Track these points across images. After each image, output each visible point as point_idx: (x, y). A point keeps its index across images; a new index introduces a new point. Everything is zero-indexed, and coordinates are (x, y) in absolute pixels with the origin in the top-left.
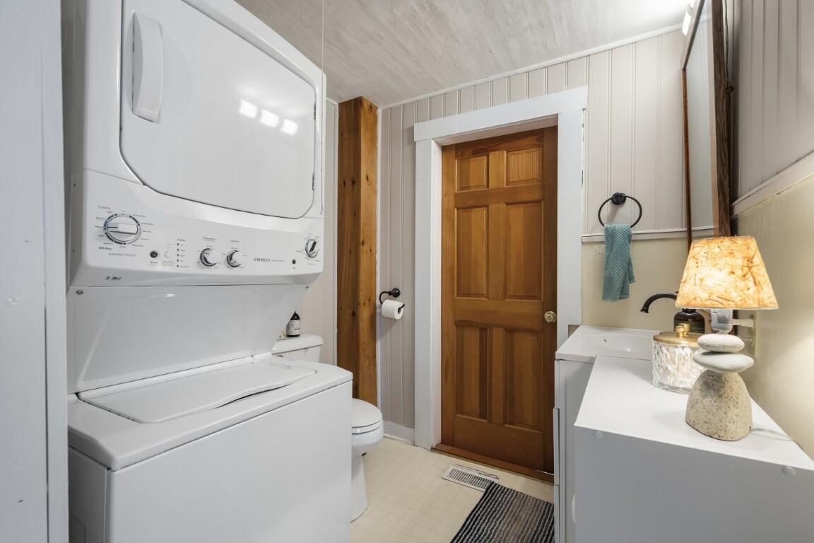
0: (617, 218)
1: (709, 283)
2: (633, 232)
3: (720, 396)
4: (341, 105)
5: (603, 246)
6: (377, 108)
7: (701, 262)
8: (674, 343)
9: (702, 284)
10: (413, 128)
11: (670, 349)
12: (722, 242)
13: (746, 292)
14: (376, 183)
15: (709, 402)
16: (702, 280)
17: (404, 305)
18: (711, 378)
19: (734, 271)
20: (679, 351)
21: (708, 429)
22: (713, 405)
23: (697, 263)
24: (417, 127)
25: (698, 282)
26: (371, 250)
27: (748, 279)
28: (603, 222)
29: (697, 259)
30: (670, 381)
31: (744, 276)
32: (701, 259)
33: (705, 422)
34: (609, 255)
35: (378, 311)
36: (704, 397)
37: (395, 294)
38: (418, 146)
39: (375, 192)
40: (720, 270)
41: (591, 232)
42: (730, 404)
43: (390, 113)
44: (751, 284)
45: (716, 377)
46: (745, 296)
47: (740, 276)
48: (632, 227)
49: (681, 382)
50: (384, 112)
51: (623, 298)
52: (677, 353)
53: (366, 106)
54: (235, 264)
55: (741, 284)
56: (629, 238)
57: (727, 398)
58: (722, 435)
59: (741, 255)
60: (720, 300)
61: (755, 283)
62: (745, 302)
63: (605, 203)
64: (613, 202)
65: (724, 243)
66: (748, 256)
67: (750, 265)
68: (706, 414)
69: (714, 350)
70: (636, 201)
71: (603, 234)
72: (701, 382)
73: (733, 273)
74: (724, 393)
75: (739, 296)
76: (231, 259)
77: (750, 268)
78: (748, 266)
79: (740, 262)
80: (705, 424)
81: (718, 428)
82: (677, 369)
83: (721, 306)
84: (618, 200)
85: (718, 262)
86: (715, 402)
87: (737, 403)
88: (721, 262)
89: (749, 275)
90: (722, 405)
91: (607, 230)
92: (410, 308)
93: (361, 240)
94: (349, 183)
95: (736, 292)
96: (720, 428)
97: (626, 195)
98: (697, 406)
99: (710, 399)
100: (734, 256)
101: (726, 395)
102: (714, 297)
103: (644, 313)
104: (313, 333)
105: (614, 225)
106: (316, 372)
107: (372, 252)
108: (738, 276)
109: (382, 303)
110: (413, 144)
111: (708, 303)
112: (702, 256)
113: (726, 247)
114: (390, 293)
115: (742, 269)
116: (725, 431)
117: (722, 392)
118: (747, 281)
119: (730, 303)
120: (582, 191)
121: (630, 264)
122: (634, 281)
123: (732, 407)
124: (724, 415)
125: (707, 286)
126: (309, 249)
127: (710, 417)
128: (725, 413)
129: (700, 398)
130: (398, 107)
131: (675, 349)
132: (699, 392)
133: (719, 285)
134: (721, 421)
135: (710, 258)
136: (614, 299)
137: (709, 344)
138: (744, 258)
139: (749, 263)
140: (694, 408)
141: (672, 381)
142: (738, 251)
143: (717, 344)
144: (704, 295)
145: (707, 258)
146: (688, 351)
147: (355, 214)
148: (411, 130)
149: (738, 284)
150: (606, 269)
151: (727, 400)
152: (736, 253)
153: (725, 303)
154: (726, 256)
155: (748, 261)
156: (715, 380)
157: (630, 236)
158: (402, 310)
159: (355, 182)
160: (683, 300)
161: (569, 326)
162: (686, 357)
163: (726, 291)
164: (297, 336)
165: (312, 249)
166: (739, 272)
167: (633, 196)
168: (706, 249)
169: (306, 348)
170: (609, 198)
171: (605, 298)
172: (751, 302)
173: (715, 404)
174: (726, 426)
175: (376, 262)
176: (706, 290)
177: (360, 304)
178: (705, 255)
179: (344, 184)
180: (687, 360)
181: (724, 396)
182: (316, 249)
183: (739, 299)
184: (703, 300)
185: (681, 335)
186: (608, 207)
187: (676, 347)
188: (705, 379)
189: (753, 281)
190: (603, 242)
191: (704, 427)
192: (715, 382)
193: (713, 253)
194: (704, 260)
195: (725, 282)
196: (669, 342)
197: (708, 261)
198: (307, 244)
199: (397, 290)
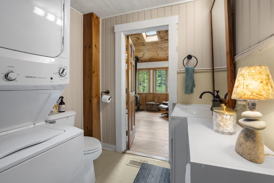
0: (189, 64)
1: (251, 87)
2: (195, 69)
3: (254, 141)
4: (84, 15)
5: (185, 74)
6: (100, 18)
7: (246, 77)
8: (223, 113)
9: (248, 88)
10: (114, 27)
11: (221, 116)
12: (256, 67)
13: (268, 91)
14: (99, 48)
15: (249, 144)
16: (247, 86)
17: (111, 97)
18: (249, 132)
19: (263, 81)
20: (225, 117)
21: (250, 158)
22: (251, 146)
23: (244, 78)
24: (116, 26)
25: (245, 87)
26: (97, 75)
27: (268, 85)
28: (185, 65)
29: (244, 76)
30: (221, 129)
31: (267, 84)
32: (246, 76)
33: (248, 154)
34: (187, 77)
35: (101, 99)
36: (246, 141)
37: (107, 93)
38: (116, 34)
39: (99, 52)
40: (256, 81)
41: (180, 69)
42: (259, 145)
43: (105, 20)
44: (270, 88)
45: (251, 132)
46: (268, 94)
47: (265, 83)
48: (194, 67)
49: (226, 130)
50: (103, 20)
51: (192, 93)
52: (224, 117)
53: (95, 17)
54: (10, 79)
55: (266, 88)
56: (193, 71)
57: (257, 142)
58: (257, 161)
59: (265, 74)
60: (257, 96)
61: (271, 87)
62: (268, 96)
63: (185, 58)
64: (188, 58)
65: (257, 68)
66: (267, 74)
67: (269, 79)
68: (248, 150)
69: (250, 119)
70: (195, 57)
71: (185, 70)
72: (244, 134)
73: (262, 82)
74: (256, 140)
75: (266, 93)
76: (7, 76)
77: (269, 80)
78: (268, 79)
79: (264, 77)
80: (248, 155)
81: (255, 158)
82: (224, 124)
83: (258, 98)
84: (189, 57)
85: (254, 77)
86: (252, 144)
87: (261, 144)
88: (256, 77)
89: (269, 83)
90: (256, 146)
91: (186, 68)
92: (113, 98)
93: (93, 71)
94: (87, 47)
95: (264, 91)
96: (256, 157)
97: (192, 55)
98: (243, 145)
99: (250, 143)
100: (262, 74)
101: (257, 140)
102: (254, 94)
103: (200, 99)
104: (72, 110)
105: (189, 66)
106: (64, 132)
107: (98, 76)
108: (264, 84)
109: (102, 96)
110: (114, 33)
111: (251, 97)
112: (246, 74)
113: (258, 70)
114: (105, 92)
115: (266, 81)
116: (259, 159)
117: (255, 139)
118: (268, 86)
119: (262, 97)
120: (177, 53)
121: (194, 81)
122: (195, 87)
123: (260, 146)
124: (257, 151)
125: (250, 89)
126: (61, 72)
127: (251, 151)
128: (258, 150)
129: (244, 142)
130: (108, 18)
131: (224, 116)
132: (243, 139)
133: (256, 88)
134: (256, 154)
135: (250, 75)
136: (189, 94)
137: (249, 116)
138: (266, 75)
139: (268, 77)
140: (241, 146)
141: (222, 129)
142: (263, 72)
143: (252, 116)
144: (249, 93)
145: (249, 75)
146: (229, 116)
147: (90, 60)
148: (113, 28)
149: (265, 88)
150: (186, 82)
151: (257, 143)
152: (262, 73)
153: (260, 97)
154: (258, 74)
155: (268, 76)
156: (251, 133)
157: (194, 70)
158: (110, 99)
159: (90, 47)
160: (237, 95)
161: (173, 103)
162: (228, 119)
163: (260, 91)
164: (64, 111)
165: (62, 72)
166: (265, 82)
167: (194, 56)
168: (248, 71)
169: (68, 117)
170: (186, 56)
171: (185, 93)
172: (271, 96)
173: (253, 145)
174: (259, 156)
175: (99, 80)
176: (249, 91)
177: (93, 97)
178: (248, 74)
179: (86, 48)
180: (228, 121)
181: (256, 141)
182: (64, 73)
183: (266, 95)
184: (249, 96)
185: (225, 109)
186: (186, 60)
187: (224, 115)
188: (245, 133)
189: (270, 86)
190: (184, 73)
191: (248, 157)
192: (251, 134)
193: (252, 73)
194: (248, 76)
195: (259, 86)
196: (220, 113)
197: (250, 76)
198: (60, 70)
199: (108, 91)
